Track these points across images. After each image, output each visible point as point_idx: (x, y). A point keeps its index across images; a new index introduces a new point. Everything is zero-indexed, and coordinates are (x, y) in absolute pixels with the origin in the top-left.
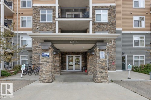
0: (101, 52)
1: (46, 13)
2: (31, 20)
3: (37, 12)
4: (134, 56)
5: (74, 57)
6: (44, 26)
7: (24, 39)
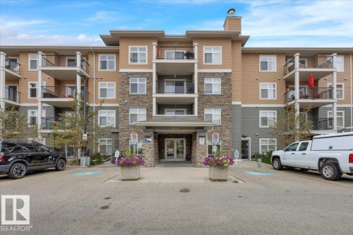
0: (200, 138)
1: (138, 81)
2: (115, 87)
3: (126, 81)
4: (260, 139)
5: (176, 141)
6: (134, 99)
7: (103, 115)
